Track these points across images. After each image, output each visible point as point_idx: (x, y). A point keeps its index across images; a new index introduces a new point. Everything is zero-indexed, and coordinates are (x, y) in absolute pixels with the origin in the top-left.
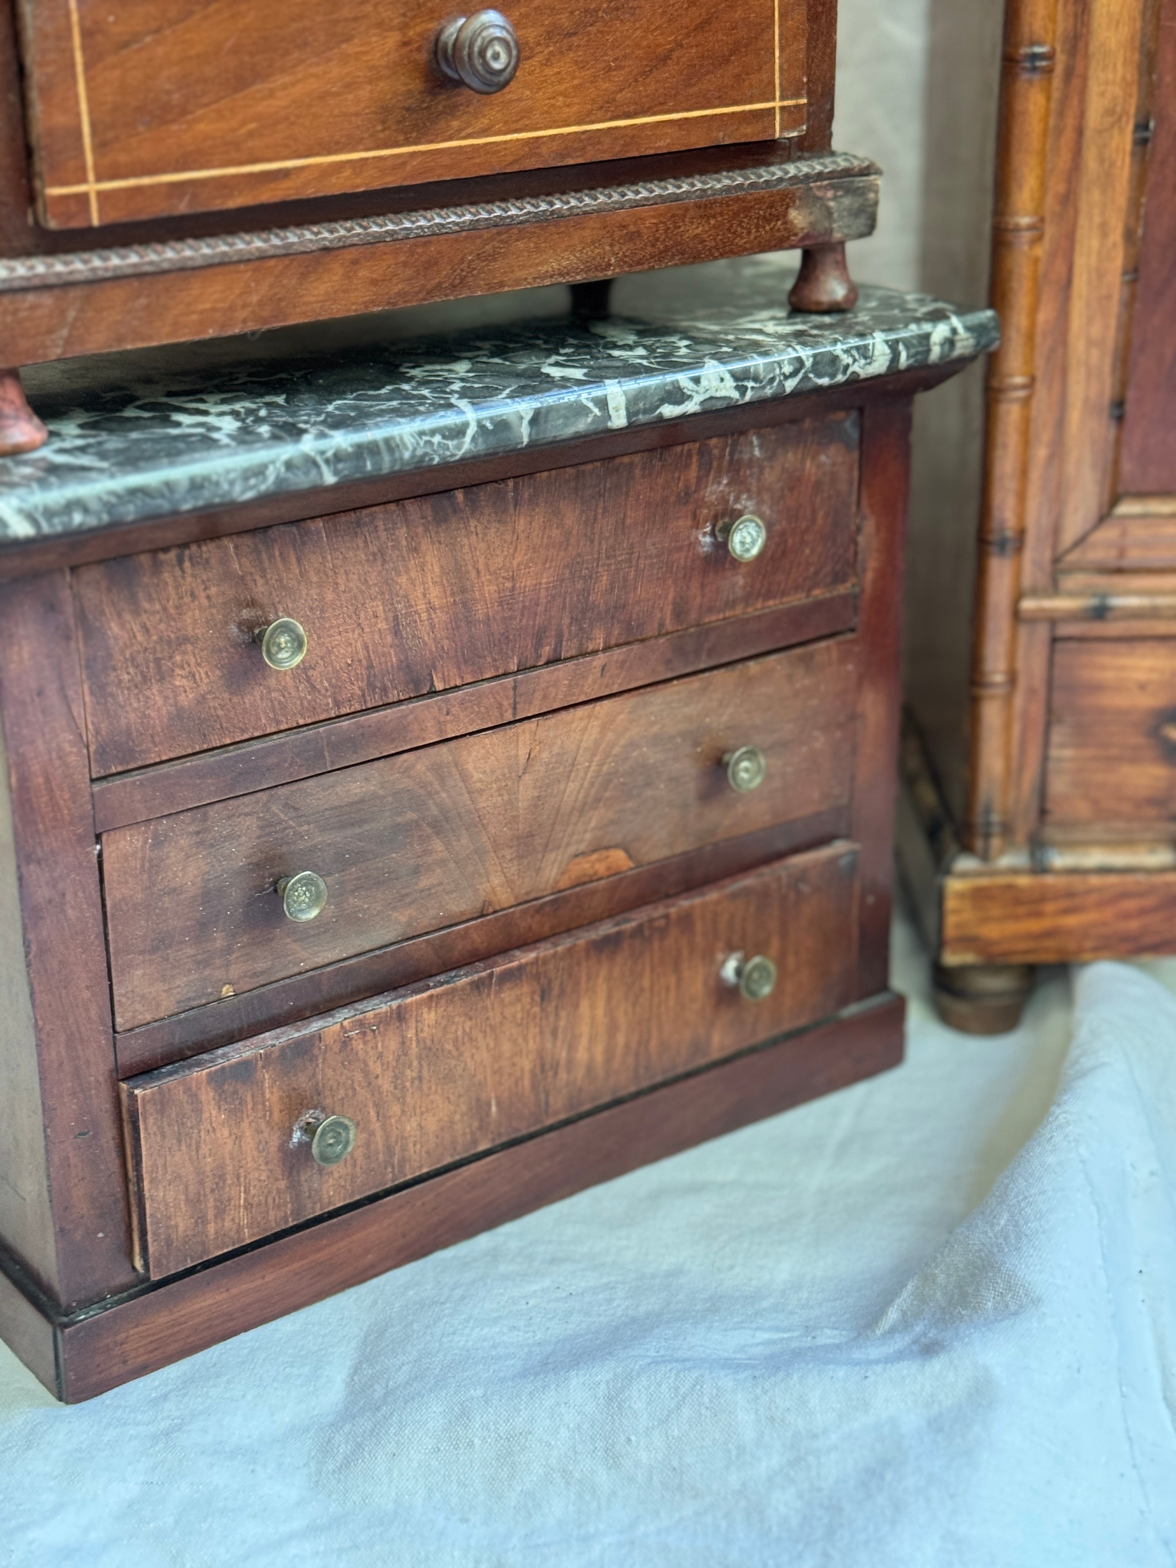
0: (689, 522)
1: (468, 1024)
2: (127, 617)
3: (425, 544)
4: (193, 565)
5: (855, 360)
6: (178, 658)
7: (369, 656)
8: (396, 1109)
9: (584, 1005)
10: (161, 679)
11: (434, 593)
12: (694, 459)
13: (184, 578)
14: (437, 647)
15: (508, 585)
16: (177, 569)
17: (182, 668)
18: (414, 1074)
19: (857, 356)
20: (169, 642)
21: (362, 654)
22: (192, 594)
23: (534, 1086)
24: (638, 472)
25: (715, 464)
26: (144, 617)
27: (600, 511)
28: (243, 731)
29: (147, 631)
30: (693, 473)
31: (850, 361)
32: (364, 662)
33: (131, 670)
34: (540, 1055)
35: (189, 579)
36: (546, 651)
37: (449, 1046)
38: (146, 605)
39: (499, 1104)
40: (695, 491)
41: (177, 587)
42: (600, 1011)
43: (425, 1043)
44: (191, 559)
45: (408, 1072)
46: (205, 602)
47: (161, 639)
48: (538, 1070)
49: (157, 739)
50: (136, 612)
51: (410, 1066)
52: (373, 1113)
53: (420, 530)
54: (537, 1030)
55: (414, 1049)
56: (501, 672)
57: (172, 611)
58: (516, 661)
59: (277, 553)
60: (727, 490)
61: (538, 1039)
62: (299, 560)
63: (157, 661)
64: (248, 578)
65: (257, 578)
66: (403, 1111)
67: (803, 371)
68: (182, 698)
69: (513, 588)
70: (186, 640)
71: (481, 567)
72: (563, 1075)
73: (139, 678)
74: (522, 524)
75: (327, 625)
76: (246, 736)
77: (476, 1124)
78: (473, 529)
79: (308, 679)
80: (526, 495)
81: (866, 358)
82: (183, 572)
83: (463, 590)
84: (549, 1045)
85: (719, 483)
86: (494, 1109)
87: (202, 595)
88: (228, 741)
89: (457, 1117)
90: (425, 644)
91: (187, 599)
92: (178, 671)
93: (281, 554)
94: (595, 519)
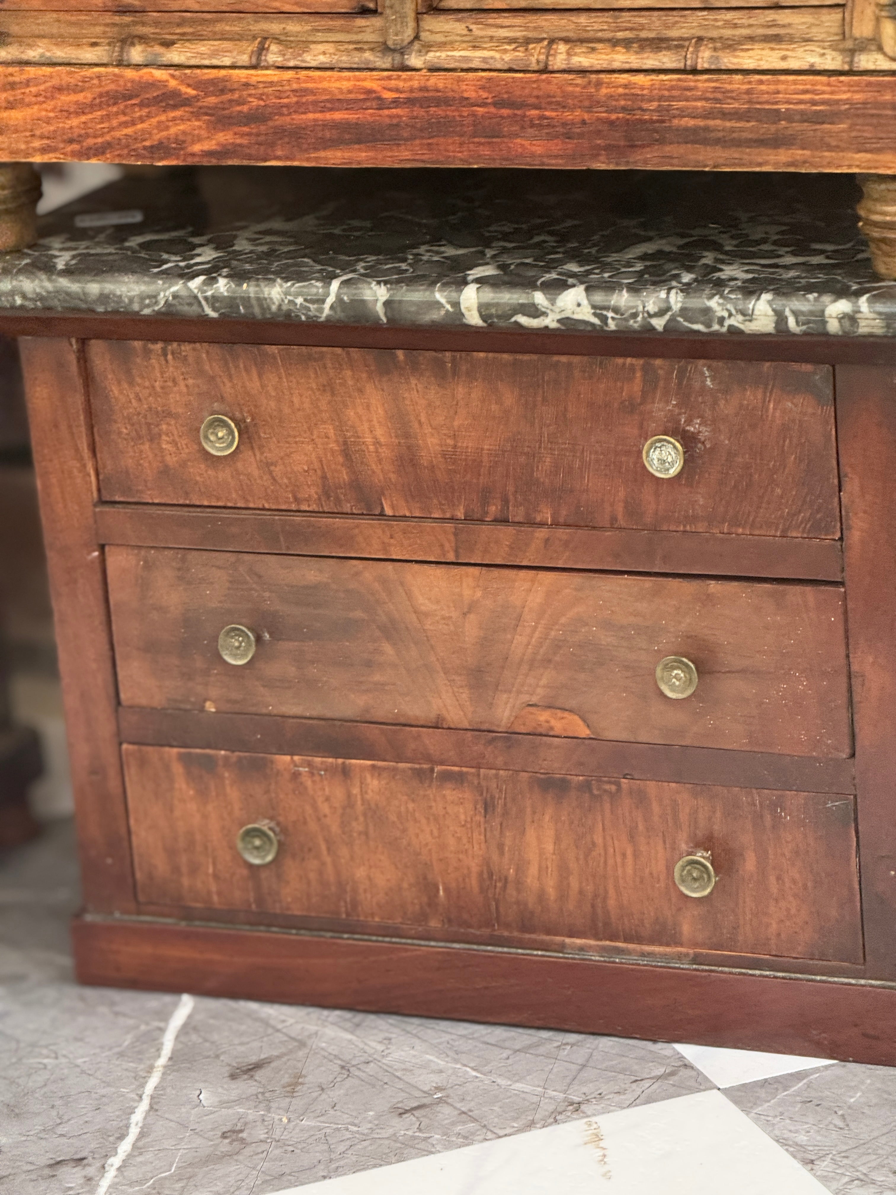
0: (636, 432)
1: (411, 806)
2: (125, 385)
3: (369, 388)
4: (174, 358)
5: (730, 315)
6: (164, 427)
7: (323, 468)
8: (344, 852)
9: (531, 835)
10: (151, 440)
11: (379, 432)
12: (638, 374)
13: (167, 367)
14: (384, 478)
15: (450, 442)
16: (162, 358)
17: (167, 435)
18: (361, 828)
19: (734, 312)
20: (157, 413)
21: (316, 465)
22: (174, 381)
23: (483, 890)
24: (577, 373)
25: (661, 383)
26: (137, 389)
27: (539, 399)
28: (218, 499)
29: (140, 400)
30: (637, 385)
31: (726, 314)
32: (319, 473)
33: (129, 427)
34: (487, 862)
35: (171, 369)
36: (493, 510)
37: (393, 818)
38: (139, 380)
39: (445, 890)
40: (641, 404)
41: (162, 373)
42: (550, 847)
43: (369, 804)
44: (173, 353)
45: (354, 824)
46: (184, 390)
47: (150, 409)
48: (485, 876)
49: (149, 485)
50: (131, 383)
51: (356, 819)
52: (323, 847)
53: (364, 375)
54: (482, 837)
55: (359, 807)
56: (448, 515)
57: (158, 389)
58: (462, 511)
59: (242, 366)
60: (677, 411)
61: (483, 846)
62: (260, 376)
63: (148, 425)
64: (218, 380)
65: (226, 380)
66: (352, 858)
67: (670, 313)
68: (168, 458)
69: (455, 447)
70: (170, 414)
71: (423, 419)
72: (511, 891)
73: (134, 434)
74: (461, 391)
75: (285, 433)
76: (220, 504)
77: (425, 899)
78: (414, 386)
79: (271, 473)
80: (464, 368)
81: (744, 315)
82: (167, 361)
83: (407, 435)
84: (495, 857)
85: (668, 402)
86: (441, 893)
87: (182, 384)
88: (206, 503)
89: (405, 885)
90: (374, 472)
91: (170, 384)
92: (164, 437)
93: (245, 367)
94: (535, 406)
